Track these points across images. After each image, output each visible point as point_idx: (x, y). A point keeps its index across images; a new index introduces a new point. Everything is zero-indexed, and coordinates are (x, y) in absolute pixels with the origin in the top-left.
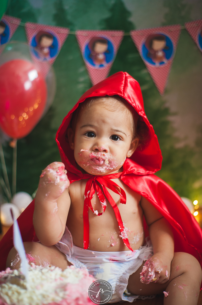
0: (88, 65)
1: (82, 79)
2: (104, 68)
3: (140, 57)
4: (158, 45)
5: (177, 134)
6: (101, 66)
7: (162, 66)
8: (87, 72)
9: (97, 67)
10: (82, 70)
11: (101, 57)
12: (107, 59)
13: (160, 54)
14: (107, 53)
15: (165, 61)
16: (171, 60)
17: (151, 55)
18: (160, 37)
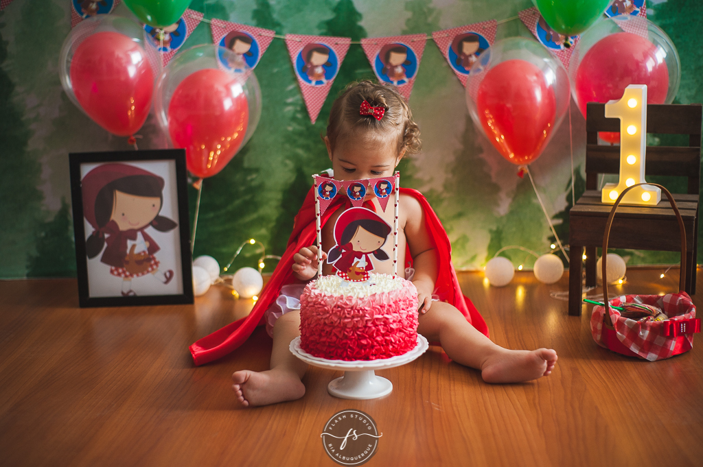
0: (300, 79)
1: (290, 100)
2: (323, 85)
3: (373, 72)
4: (397, 59)
5: (419, 175)
6: (319, 82)
7: (401, 86)
8: (299, 89)
9: (313, 83)
10: (291, 87)
11: (319, 70)
12: (327, 74)
13: (399, 70)
14: (328, 66)
15: (406, 79)
16: (413, 78)
17: (387, 71)
18: (400, 49)
